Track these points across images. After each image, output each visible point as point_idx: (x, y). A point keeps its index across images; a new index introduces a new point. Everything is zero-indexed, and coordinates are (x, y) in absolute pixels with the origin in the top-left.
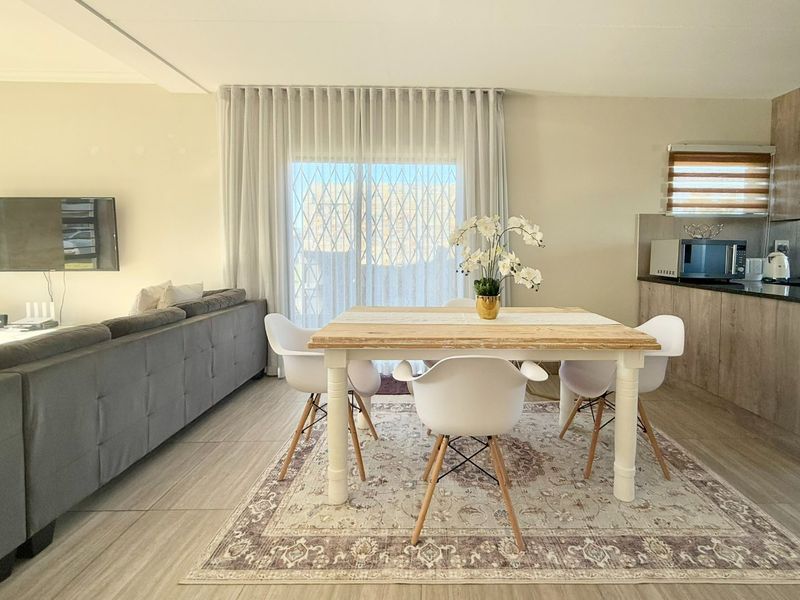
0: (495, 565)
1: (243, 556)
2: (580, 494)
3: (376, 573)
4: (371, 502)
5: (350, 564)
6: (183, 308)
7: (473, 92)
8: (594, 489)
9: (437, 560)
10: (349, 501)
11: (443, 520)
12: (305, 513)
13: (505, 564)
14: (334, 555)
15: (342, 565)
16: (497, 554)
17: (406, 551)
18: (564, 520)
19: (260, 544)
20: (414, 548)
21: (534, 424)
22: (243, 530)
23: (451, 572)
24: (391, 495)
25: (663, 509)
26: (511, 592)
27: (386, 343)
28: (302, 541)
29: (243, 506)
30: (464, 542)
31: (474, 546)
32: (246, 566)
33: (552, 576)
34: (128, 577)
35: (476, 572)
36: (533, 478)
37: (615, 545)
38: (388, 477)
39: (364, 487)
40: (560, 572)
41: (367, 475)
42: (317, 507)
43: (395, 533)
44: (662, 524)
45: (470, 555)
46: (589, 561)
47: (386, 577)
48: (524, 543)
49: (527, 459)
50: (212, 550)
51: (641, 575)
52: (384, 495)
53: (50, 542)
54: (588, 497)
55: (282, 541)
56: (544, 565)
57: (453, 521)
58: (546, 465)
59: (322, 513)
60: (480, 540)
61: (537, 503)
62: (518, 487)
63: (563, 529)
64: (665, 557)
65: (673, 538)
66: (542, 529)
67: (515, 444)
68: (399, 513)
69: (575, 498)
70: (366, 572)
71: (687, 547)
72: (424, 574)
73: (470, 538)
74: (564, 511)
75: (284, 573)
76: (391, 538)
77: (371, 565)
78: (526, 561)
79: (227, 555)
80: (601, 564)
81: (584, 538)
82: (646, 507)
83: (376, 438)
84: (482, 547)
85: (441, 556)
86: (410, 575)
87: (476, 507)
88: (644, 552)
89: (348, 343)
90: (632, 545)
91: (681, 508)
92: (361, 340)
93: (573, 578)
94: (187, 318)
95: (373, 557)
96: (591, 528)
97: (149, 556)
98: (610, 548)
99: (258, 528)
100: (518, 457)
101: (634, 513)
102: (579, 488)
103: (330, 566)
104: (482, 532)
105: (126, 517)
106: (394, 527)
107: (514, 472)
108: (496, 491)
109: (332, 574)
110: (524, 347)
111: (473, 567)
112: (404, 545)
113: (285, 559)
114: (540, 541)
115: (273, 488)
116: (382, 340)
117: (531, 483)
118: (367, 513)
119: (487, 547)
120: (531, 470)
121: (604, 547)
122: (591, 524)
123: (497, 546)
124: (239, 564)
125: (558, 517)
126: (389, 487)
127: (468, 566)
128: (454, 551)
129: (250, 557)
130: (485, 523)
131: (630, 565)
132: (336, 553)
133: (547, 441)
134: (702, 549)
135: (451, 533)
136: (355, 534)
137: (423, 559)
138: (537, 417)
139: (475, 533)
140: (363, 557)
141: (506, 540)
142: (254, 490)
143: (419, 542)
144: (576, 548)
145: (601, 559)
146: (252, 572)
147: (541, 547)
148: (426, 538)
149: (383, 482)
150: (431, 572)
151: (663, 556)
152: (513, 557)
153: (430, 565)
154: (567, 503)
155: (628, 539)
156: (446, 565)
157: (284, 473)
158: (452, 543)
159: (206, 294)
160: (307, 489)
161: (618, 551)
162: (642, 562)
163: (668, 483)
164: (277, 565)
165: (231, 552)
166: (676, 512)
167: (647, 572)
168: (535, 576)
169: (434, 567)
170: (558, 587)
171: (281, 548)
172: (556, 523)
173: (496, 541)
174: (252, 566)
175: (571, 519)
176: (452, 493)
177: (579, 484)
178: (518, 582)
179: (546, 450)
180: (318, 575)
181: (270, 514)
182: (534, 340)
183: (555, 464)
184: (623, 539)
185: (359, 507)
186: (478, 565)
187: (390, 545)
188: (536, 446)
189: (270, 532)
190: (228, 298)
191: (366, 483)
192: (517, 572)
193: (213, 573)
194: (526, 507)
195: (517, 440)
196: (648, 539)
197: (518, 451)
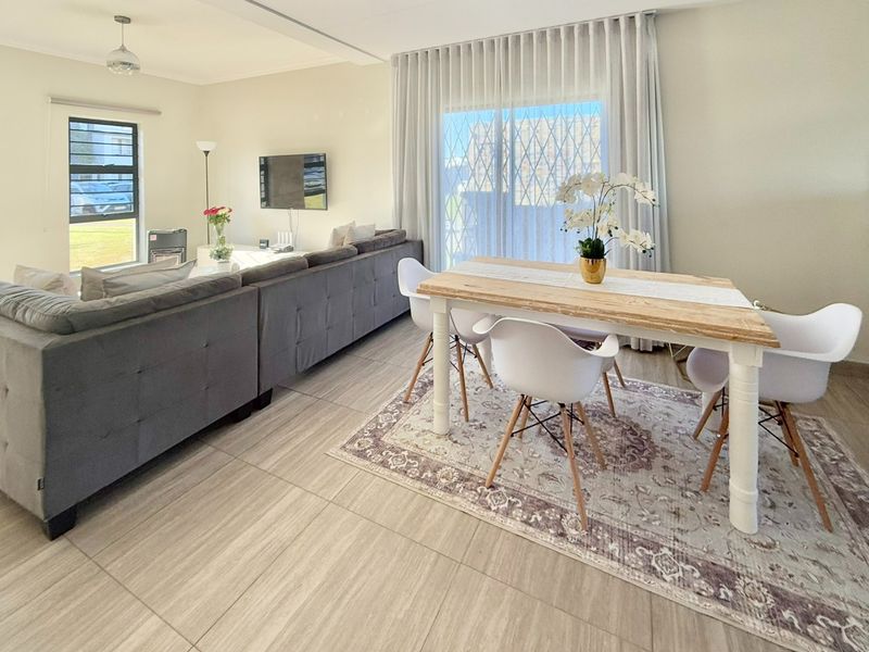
0: (552, 531)
1: (365, 450)
2: (684, 504)
3: (449, 497)
4: (466, 441)
5: (433, 483)
6: (356, 246)
7: (617, 20)
8: (705, 504)
9: (501, 507)
10: (449, 435)
11: (521, 477)
12: (413, 433)
13: (563, 535)
14: (424, 471)
15: (427, 481)
16: (559, 523)
17: (479, 490)
18: (648, 522)
19: (378, 445)
20: (486, 490)
21: (668, 415)
22: (370, 431)
23: (509, 520)
24: (484, 441)
25: (794, 558)
26: (556, 559)
27: (474, 296)
28: (406, 453)
29: (374, 415)
30: (531, 502)
31: (539, 508)
32: (365, 457)
33: (603, 563)
34: (302, 439)
35: (531, 529)
36: (635, 469)
37: (698, 567)
38: (488, 424)
39: (465, 427)
40: (615, 564)
41: (471, 417)
42: (424, 431)
43: (476, 472)
44: (780, 573)
45: (533, 514)
46: (654, 569)
47: (454, 502)
48: (590, 525)
49: (638, 447)
50: (348, 438)
51: (712, 607)
52: (479, 438)
53: (269, 403)
54: (692, 509)
55: (392, 448)
56: (601, 552)
57: (530, 481)
58: (658, 461)
59: (426, 437)
60: (548, 506)
61: (625, 495)
62: (612, 473)
63: (641, 529)
64: (760, 605)
65: (787, 593)
66: (618, 521)
67: (632, 429)
68: (485, 458)
69: (674, 505)
70: (442, 493)
71: (800, 609)
72: (485, 513)
73: (539, 500)
74: (653, 513)
75: (387, 472)
76: (472, 475)
77: (446, 489)
78: (585, 541)
79: (356, 445)
80: (668, 578)
81: (662, 546)
82: (769, 546)
83: (492, 387)
84: (547, 512)
85: (506, 505)
86: (475, 510)
87: (558, 476)
88: (734, 590)
89: (445, 292)
90: (720, 577)
91: (826, 568)
92: (455, 291)
93: (625, 574)
94: (359, 253)
95: (452, 485)
96: (676, 540)
97: (316, 428)
98: (688, 567)
99: (380, 433)
100: (628, 443)
101: (746, 548)
102: (687, 497)
103: (418, 479)
104: (553, 499)
105: (309, 399)
106: (477, 468)
107: (615, 457)
108: (586, 468)
109: (418, 484)
110: (602, 319)
111: (530, 525)
112: (479, 484)
113: (390, 462)
114: (610, 530)
115: (398, 407)
116: (472, 293)
117: (629, 474)
118: (459, 448)
119: (553, 515)
120: (637, 462)
121: (682, 564)
122: (679, 536)
123: (561, 516)
124: (361, 454)
125: (643, 516)
126: (485, 433)
127: (526, 522)
128: (518, 505)
129: (369, 452)
130: (560, 493)
131: (704, 593)
132: (425, 471)
133: (674, 437)
134: (823, 620)
135: (523, 490)
136: (445, 461)
137: (489, 501)
138: (678, 407)
139: (545, 498)
140: (444, 481)
141: (574, 515)
142: (385, 404)
143: (492, 487)
144: (647, 552)
145: (670, 573)
146: (368, 463)
147: (606, 535)
148: (499, 486)
149: (482, 427)
150: (492, 514)
151: (756, 603)
152: (574, 532)
153: (493, 508)
154: (663, 506)
155: (718, 569)
156: (507, 513)
157: (408, 396)
158: (522, 499)
159: (378, 234)
160: (422, 415)
161: (697, 574)
162: (723, 596)
163: (826, 534)
164: (384, 464)
165: (359, 444)
166: (814, 569)
167: (723, 608)
168: (587, 557)
169: (497, 511)
170: (606, 575)
171: (390, 453)
172: (637, 520)
173: (563, 513)
174: (368, 459)
175: (657, 523)
176: (540, 456)
177: (688, 494)
178: (567, 553)
179: (667, 446)
180: (408, 482)
181: (391, 426)
182: (613, 313)
183: (669, 463)
184: (711, 566)
185: (456, 442)
186: (537, 525)
187: (468, 480)
188: (657, 438)
189: (387, 439)
190: (391, 238)
191: (468, 424)
192: (570, 546)
193: (345, 454)
194: (610, 494)
195: (637, 426)
196: (747, 580)
197: (632, 437)
